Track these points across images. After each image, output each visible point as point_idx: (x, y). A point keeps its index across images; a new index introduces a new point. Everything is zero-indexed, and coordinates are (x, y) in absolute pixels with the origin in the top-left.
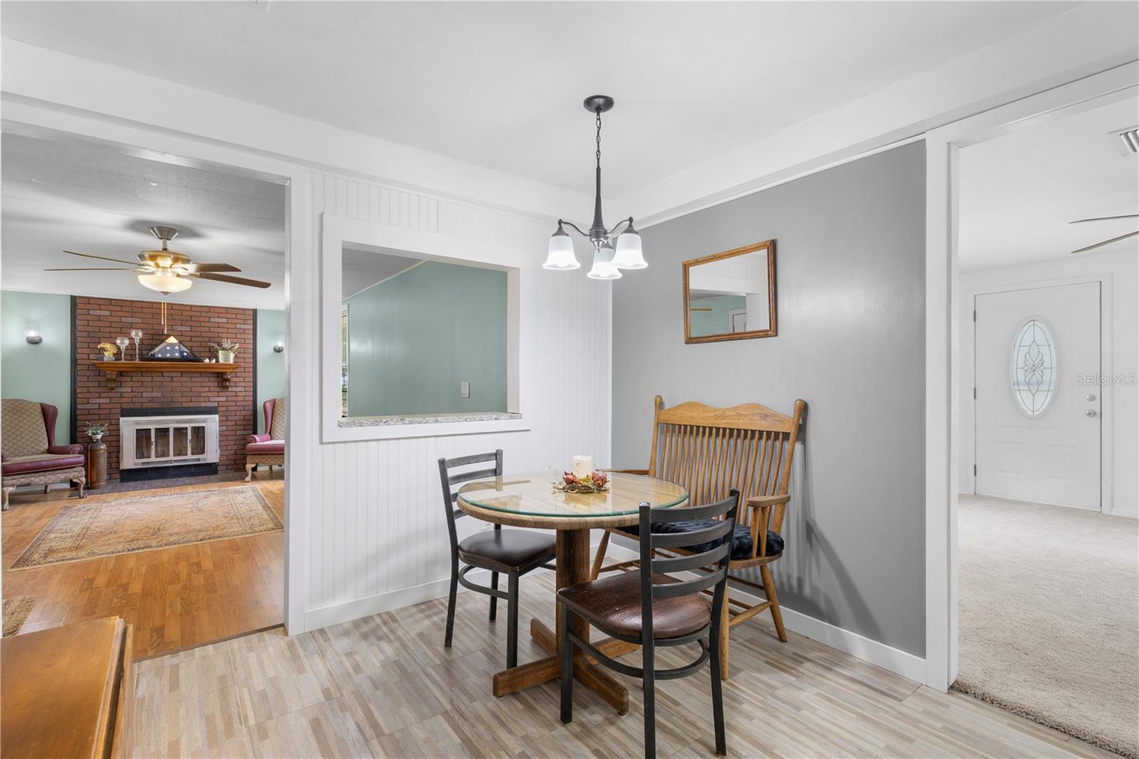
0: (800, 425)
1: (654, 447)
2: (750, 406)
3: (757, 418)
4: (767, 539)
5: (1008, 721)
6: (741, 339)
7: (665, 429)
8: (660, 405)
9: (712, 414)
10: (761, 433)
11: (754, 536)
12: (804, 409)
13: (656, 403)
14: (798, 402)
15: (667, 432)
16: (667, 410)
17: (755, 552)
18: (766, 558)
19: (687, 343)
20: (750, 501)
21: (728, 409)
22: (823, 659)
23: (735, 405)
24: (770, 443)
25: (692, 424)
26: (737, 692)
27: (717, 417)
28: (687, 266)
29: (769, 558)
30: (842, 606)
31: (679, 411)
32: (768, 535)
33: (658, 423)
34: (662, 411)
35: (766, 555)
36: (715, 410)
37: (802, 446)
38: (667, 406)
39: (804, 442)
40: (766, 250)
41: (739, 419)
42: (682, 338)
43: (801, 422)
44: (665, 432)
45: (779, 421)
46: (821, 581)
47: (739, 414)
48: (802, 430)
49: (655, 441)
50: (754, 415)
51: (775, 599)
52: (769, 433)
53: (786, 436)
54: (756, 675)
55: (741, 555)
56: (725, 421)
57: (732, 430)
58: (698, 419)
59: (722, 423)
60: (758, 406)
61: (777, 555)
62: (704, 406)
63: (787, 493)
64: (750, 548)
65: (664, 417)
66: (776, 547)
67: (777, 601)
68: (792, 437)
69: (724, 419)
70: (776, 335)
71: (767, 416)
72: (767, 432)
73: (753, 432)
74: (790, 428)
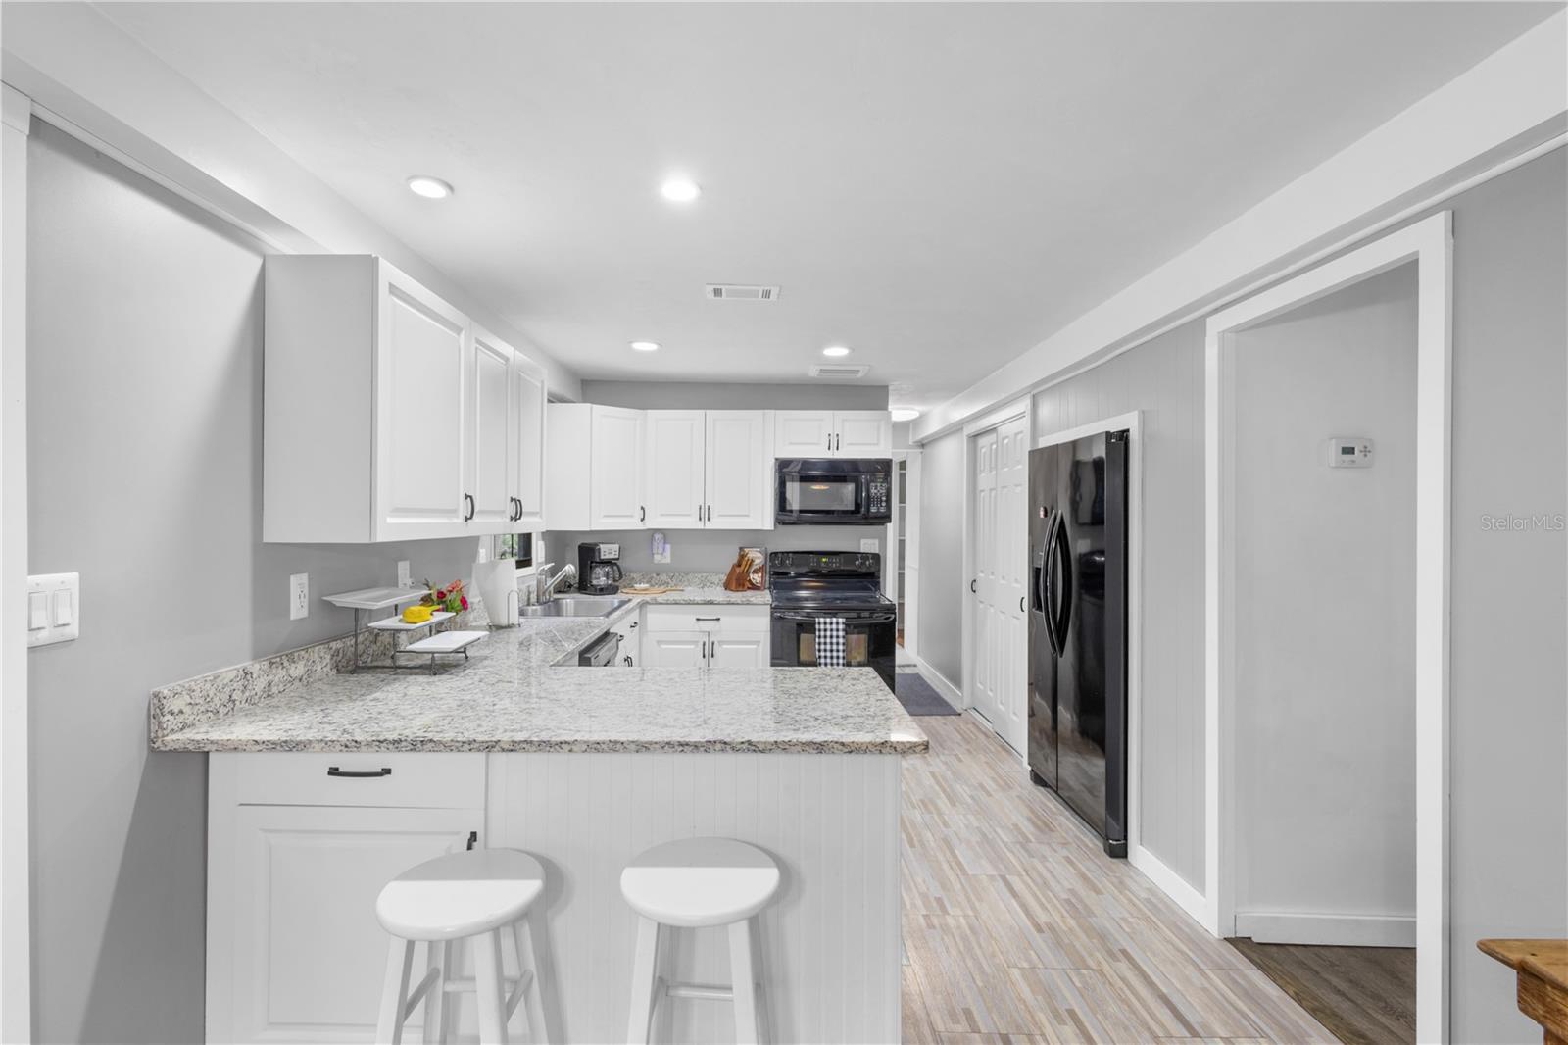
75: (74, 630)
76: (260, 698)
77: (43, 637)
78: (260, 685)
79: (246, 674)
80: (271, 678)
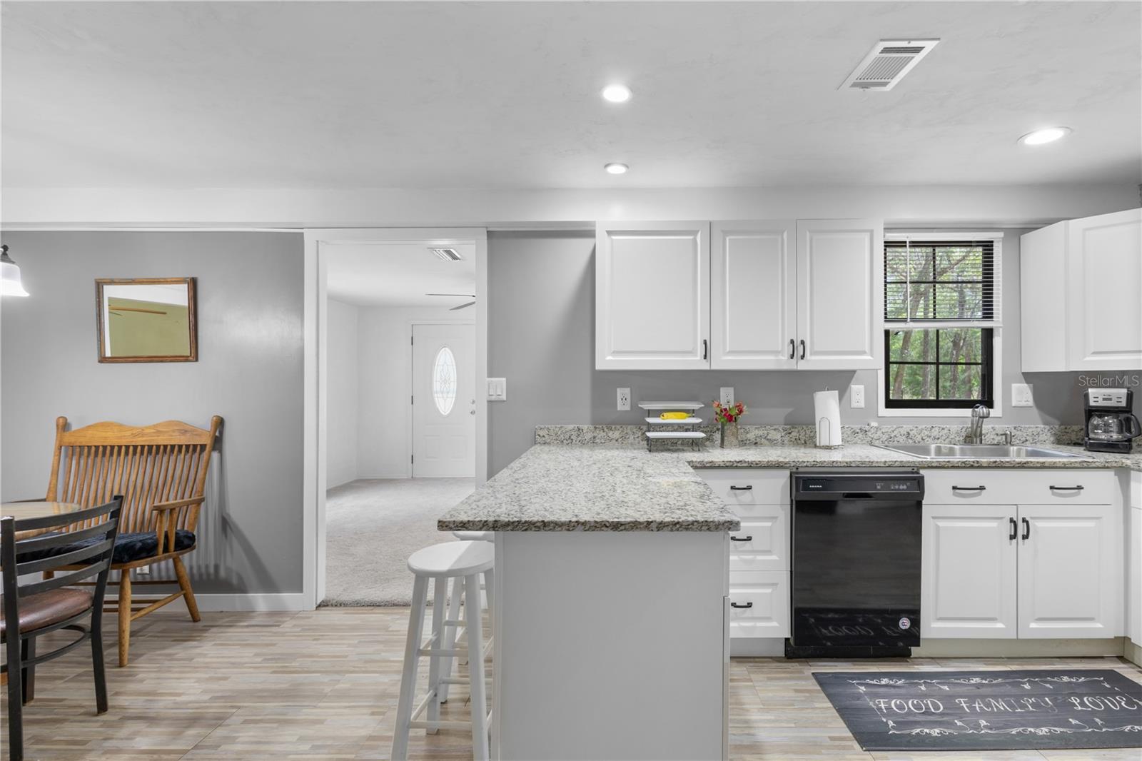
0: (216, 437)
1: (55, 473)
2: (170, 423)
3: (177, 433)
4: (176, 537)
5: (343, 612)
6: (162, 361)
7: (70, 452)
8: (64, 426)
9: (128, 433)
10: (180, 447)
11: (160, 535)
12: (220, 423)
13: (57, 426)
14: (215, 418)
15: (73, 455)
16: (74, 432)
17: (161, 549)
18: (176, 552)
19: (100, 362)
20: (154, 507)
21: (147, 428)
22: (227, 622)
23: (155, 423)
24: (188, 456)
25: (105, 444)
26: (132, 670)
27: (135, 435)
28: (100, 285)
29: (178, 552)
30: (250, 576)
31: (90, 432)
32: (176, 533)
33: (61, 447)
34: (67, 434)
35: (175, 551)
36: (132, 429)
37: (219, 454)
38: (74, 428)
39: (221, 452)
40: (186, 285)
41: (158, 436)
42: (96, 358)
43: (217, 434)
44: (70, 455)
45: (196, 435)
46: (234, 562)
47: (158, 431)
48: (218, 442)
49: (56, 465)
50: (174, 431)
51: (189, 588)
52: (188, 446)
53: (203, 447)
54: (158, 652)
55: (144, 555)
56: (144, 439)
57: (150, 447)
58: (112, 438)
59: (140, 441)
60: (178, 423)
61: (188, 549)
62: (121, 425)
63: (202, 495)
64: (155, 546)
65: (68, 439)
66: (186, 542)
67: (191, 590)
68: (208, 448)
69: (142, 437)
70: (197, 360)
71: (186, 431)
72: (186, 445)
73: (173, 447)
74: (207, 440)
75: (504, 397)
76: (588, 442)
77: (493, 398)
78: (588, 436)
79: (579, 429)
80: (595, 434)
